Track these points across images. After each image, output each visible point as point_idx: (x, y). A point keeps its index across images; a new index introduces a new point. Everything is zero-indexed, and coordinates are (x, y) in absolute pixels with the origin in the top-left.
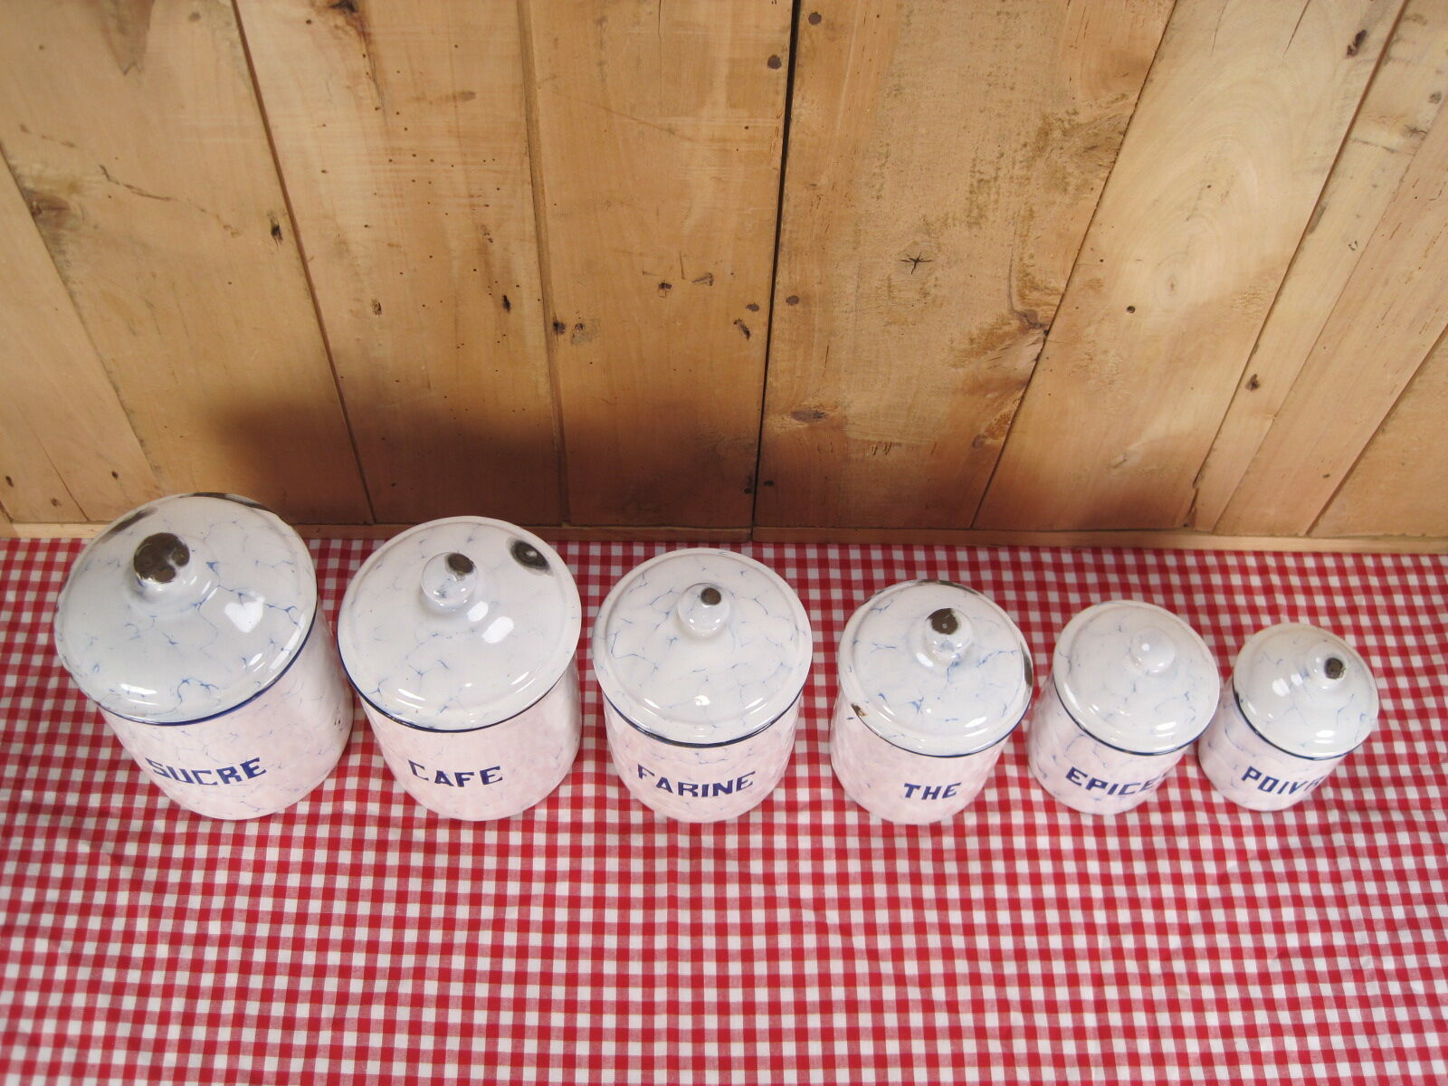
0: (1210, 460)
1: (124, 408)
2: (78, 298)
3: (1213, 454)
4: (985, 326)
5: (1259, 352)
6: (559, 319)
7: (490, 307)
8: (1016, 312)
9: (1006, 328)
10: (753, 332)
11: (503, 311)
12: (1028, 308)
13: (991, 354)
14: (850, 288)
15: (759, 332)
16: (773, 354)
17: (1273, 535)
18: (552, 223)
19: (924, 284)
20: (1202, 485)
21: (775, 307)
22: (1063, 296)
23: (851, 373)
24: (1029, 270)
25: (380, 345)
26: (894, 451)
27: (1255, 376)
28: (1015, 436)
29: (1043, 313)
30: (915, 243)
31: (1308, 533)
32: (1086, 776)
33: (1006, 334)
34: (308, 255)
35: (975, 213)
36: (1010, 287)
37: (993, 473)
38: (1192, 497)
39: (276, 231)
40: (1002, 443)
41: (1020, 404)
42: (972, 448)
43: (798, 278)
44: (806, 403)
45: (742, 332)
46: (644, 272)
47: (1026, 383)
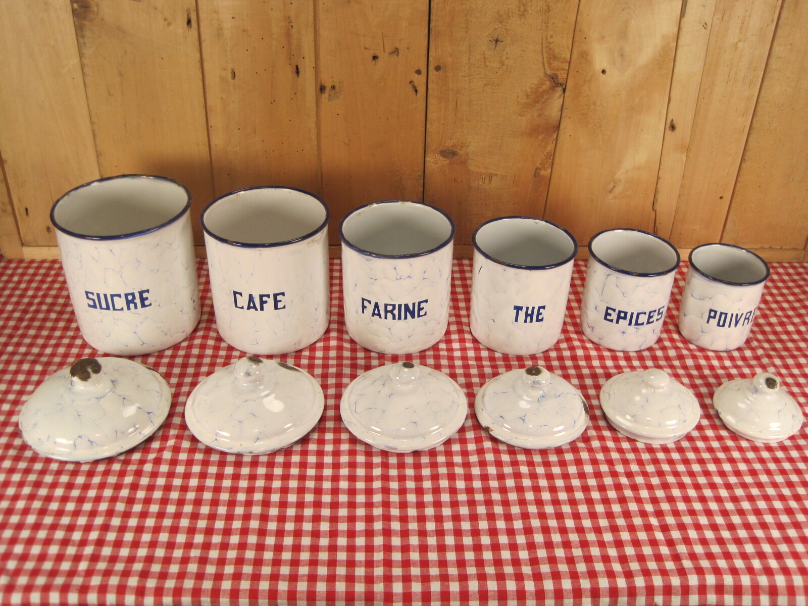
0: (659, 186)
2: (86, 70)
3: (660, 181)
4: (533, 86)
5: (671, 102)
6: (323, 84)
7: (289, 71)
8: (548, 75)
9: (544, 87)
10: (419, 90)
11: (295, 75)
12: (553, 72)
13: (538, 106)
14: (465, 60)
15: (422, 89)
16: (429, 106)
18: (322, 15)
19: (501, 57)
20: (658, 207)
21: (430, 73)
22: (570, 63)
23: (469, 121)
24: (552, 46)
25: (232, 102)
26: (495, 182)
27: (672, 121)
28: (556, 167)
29: (562, 76)
30: (495, 29)
32: (614, 310)
33: (544, 92)
34: (203, 38)
35: (522, 8)
36: (543, 58)
37: (547, 197)
38: (653, 218)
39: (189, 22)
40: (549, 174)
41: (556, 143)
42: (534, 178)
43: (440, 52)
44: (447, 144)
45: (413, 90)
46: (365, 48)
47: (558, 127)
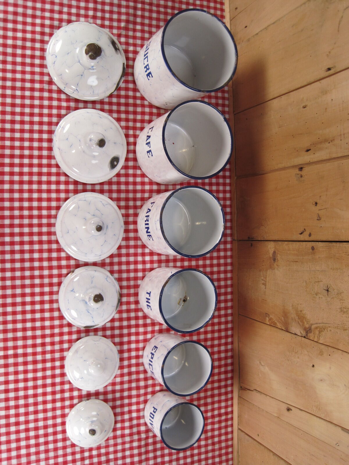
0: (263, 395)
1: (268, 26)
3: (265, 396)
4: (306, 316)
5: (300, 411)
6: (304, 169)
7: (307, 145)
8: (311, 326)
9: (306, 323)
10: (302, 236)
11: (306, 149)
12: (313, 330)
13: (297, 318)
14: (318, 268)
15: (302, 238)
16: (294, 243)
17: (238, 417)
18: (336, 163)
19: (320, 293)
20: (255, 392)
21: (310, 243)
22: (317, 342)
23: (289, 270)
24: (326, 330)
25: (292, 109)
26: (263, 287)
27: (291, 410)
28: (269, 327)
29: (311, 336)
30: (334, 290)
31: (239, 429)
32: (155, 352)
33: (304, 323)
34: (322, 81)
35: (345, 310)
36: (320, 324)
37: (257, 321)
38: (251, 389)
39: (329, 69)
40: (267, 323)
41: (280, 329)
42: (265, 313)
43: (321, 250)
44: (278, 255)
45: (301, 232)
46: (320, 196)
47: (287, 331)
